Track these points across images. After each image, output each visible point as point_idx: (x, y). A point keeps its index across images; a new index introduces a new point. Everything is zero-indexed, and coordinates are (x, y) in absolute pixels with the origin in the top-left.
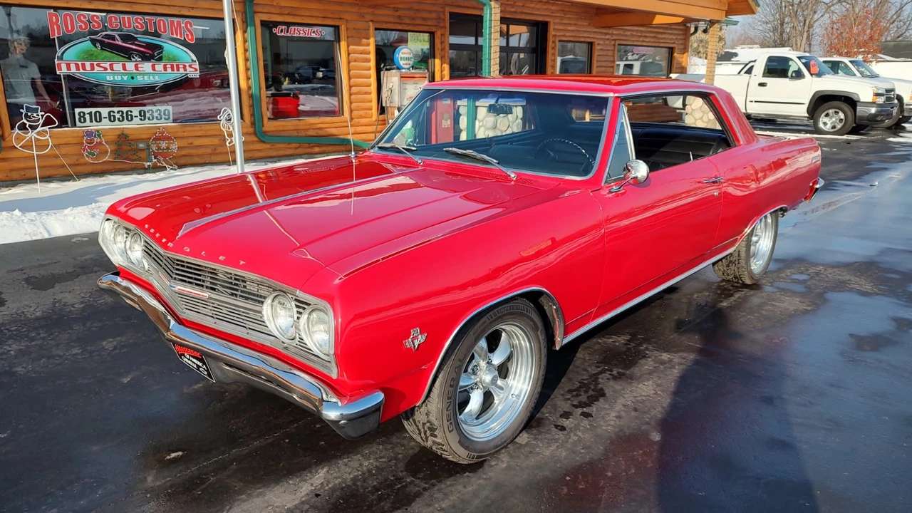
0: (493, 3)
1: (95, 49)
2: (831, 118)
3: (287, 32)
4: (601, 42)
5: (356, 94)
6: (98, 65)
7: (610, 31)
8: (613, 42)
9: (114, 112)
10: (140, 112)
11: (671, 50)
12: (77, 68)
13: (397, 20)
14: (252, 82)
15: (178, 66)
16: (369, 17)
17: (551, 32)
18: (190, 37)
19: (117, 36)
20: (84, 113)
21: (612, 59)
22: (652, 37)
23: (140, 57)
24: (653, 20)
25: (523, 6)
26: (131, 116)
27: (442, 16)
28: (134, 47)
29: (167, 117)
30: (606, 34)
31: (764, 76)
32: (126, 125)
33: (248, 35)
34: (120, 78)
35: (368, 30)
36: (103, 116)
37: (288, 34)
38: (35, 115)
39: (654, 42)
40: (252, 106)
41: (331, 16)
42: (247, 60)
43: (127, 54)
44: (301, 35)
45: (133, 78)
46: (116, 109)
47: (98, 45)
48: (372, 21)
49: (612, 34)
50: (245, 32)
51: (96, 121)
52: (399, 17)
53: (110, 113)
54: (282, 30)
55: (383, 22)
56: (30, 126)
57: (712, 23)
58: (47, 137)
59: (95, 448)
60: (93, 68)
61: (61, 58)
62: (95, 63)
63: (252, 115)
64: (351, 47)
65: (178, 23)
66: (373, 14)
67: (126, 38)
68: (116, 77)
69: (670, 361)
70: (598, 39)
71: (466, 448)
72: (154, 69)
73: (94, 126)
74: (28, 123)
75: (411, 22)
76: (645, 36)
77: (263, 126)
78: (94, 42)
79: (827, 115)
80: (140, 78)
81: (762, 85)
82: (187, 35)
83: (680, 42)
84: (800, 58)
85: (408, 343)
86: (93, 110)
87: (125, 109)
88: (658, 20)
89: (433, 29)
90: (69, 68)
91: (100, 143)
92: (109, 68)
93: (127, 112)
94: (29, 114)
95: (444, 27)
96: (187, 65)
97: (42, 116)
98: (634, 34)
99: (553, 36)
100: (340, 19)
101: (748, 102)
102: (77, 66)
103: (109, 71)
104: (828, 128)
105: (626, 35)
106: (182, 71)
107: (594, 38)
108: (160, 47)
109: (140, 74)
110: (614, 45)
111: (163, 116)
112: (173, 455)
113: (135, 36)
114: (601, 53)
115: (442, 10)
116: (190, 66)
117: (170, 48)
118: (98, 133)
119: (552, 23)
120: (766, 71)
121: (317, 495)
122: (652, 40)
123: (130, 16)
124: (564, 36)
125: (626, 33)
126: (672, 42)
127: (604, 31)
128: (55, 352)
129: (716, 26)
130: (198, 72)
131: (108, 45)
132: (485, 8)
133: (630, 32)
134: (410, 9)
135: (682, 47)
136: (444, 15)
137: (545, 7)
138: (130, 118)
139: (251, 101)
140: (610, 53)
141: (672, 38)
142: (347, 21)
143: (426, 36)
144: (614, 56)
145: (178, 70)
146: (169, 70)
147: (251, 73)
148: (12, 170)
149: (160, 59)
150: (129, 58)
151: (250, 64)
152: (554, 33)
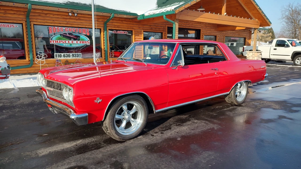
0: (176, 23)
1: (61, 37)
2: (300, 60)
3: (117, 32)
4: (219, 36)
5: (137, 51)
6: (62, 41)
7: (223, 32)
8: (223, 36)
9: (65, 55)
10: (72, 55)
11: (245, 39)
12: (56, 42)
13: (150, 29)
14: (105, 47)
15: (84, 42)
16: (141, 28)
17: (202, 32)
18: (88, 34)
19: (67, 34)
20: (57, 55)
21: (223, 41)
22: (238, 34)
23: (73, 39)
24: (236, 28)
25: (192, 25)
26: (70, 56)
27: (165, 28)
28: (72, 36)
29: (80, 56)
30: (221, 33)
31: (276, 46)
32: (68, 58)
33: (105, 33)
34: (67, 45)
35: (141, 32)
36: (62, 56)
37: (117, 33)
38: (41, 54)
39: (238, 36)
40: (105, 54)
41: (130, 28)
42: (104, 40)
43: (70, 38)
44: (121, 33)
45: (71, 45)
46: (66, 54)
47: (62, 36)
48: (142, 29)
49: (223, 33)
50: (104, 32)
51: (60, 57)
52: (151, 28)
53: (64, 55)
54: (115, 32)
55: (146, 29)
56: (40, 57)
57: (255, 29)
58: (44, 60)
59: (27, 132)
60: (60, 42)
61: (51, 39)
62: (61, 41)
63: (105, 56)
64: (136, 37)
65: (85, 30)
66: (143, 27)
67: (70, 34)
68: (66, 45)
69: (197, 122)
70: (218, 35)
71: (118, 136)
72: (77, 42)
73: (59, 58)
74: (39, 56)
75: (155, 30)
76: (235, 34)
77: (108, 59)
78: (61, 35)
79: (298, 59)
80: (73, 45)
81: (275, 49)
82: (87, 33)
83: (248, 36)
84: (288, 40)
85: (96, 101)
86: (59, 54)
87: (68, 54)
88: (237, 28)
89: (162, 32)
90: (53, 42)
91: (60, 63)
92: (64, 42)
93: (69, 55)
94: (40, 54)
95: (166, 31)
96: (87, 41)
97: (43, 54)
98: (231, 33)
99: (202, 34)
100: (133, 28)
101: (270, 55)
102: (56, 41)
103: (64, 43)
104: (299, 63)
105: (228, 34)
106: (85, 43)
107: (217, 34)
108: (79, 37)
109: (73, 44)
110: (224, 37)
111: (79, 56)
112: (45, 135)
113: (72, 33)
114: (219, 39)
115: (165, 26)
116: (87, 42)
117: (82, 37)
118: (60, 60)
119: (202, 30)
120: (277, 45)
121: (76, 145)
122: (238, 35)
123: (71, 28)
124: (206, 34)
125: (228, 33)
126: (245, 36)
127: (220, 32)
128: (27, 111)
129: (256, 30)
130: (90, 43)
131: (65, 36)
132: (173, 24)
133: (229, 33)
134: (155, 26)
135: (249, 37)
136: (166, 27)
137: (199, 25)
138: (69, 56)
139: (105, 52)
140: (223, 39)
141: (245, 34)
142: (135, 29)
143: (160, 34)
144: (224, 40)
145: (84, 43)
146: (81, 43)
147: (105, 44)
148: (35, 70)
149: (79, 40)
150: (70, 40)
151: (105, 41)
152: (203, 33)
